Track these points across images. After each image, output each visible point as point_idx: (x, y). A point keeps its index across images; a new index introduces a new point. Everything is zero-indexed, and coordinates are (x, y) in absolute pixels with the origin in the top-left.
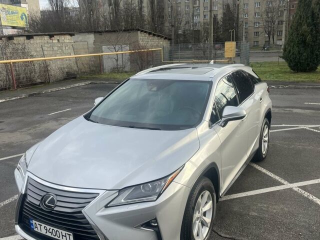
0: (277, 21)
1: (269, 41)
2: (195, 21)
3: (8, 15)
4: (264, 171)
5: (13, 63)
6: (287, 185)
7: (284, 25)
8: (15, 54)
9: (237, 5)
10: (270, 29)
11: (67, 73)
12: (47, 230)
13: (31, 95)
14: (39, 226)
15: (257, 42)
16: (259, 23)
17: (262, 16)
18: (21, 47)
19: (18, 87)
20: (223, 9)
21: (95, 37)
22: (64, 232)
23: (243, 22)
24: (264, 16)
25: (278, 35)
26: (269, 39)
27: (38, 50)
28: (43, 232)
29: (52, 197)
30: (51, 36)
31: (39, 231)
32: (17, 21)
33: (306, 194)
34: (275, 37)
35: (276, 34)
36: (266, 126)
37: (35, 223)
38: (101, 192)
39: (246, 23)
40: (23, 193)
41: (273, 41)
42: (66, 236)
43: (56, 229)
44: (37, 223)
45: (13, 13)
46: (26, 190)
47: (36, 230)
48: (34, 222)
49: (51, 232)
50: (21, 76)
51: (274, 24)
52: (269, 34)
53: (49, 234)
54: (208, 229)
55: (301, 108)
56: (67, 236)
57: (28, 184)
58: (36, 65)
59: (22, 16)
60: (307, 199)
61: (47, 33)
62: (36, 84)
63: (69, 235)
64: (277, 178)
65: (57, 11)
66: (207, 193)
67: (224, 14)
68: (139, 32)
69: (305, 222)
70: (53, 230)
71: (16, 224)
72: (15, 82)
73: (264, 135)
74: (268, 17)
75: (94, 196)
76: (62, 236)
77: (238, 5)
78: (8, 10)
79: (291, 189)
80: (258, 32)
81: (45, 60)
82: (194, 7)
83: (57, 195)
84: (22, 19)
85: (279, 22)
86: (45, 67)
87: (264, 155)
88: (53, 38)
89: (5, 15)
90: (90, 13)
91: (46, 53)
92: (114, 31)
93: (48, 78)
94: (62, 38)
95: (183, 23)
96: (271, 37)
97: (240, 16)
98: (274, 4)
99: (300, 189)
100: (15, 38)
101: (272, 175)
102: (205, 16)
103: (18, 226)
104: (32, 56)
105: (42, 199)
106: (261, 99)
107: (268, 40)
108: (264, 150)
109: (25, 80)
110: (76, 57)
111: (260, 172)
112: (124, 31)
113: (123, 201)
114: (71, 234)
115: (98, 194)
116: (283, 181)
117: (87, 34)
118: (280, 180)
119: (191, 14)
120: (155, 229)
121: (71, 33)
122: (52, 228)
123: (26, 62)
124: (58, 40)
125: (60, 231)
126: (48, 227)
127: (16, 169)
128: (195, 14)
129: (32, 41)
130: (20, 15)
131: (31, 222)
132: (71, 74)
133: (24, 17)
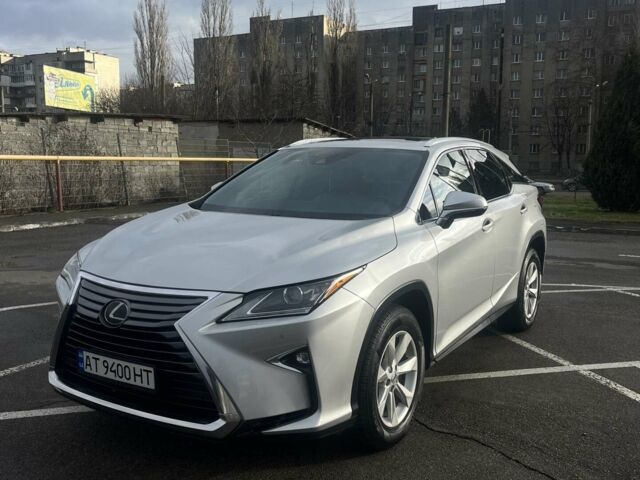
0: (575, 125)
1: (560, 163)
2: (414, 118)
3: (60, 88)
4: (527, 345)
5: (61, 161)
6: (568, 367)
7: (589, 133)
8: (66, 147)
9: (497, 92)
10: (561, 140)
11: (162, 189)
12: (107, 367)
13: (90, 222)
14: (93, 362)
15: (538, 163)
16: (540, 127)
17: (546, 113)
18: (78, 135)
19: (66, 207)
20: (472, 99)
21: (220, 131)
22: (138, 368)
23: (508, 123)
24: (551, 114)
25: (577, 153)
26: (560, 158)
27: (110, 143)
28: (101, 372)
29: (121, 304)
30: (137, 120)
31: (94, 372)
32: (75, 100)
33: (604, 381)
34: (572, 156)
35: (574, 149)
36: (533, 264)
37: (88, 357)
38: (211, 295)
39: (515, 127)
40: (71, 303)
41: (568, 162)
42: (141, 376)
43: (124, 364)
44: (91, 355)
45: (67, 84)
46: (76, 299)
47: (88, 370)
48: (86, 354)
49: (114, 371)
50: (75, 189)
51: (570, 131)
52: (560, 150)
53: (111, 376)
54: (407, 409)
55: (611, 262)
56: (144, 374)
57: (81, 289)
58: (104, 171)
59: (86, 90)
60: (606, 388)
61: (129, 114)
62: (101, 206)
63: (148, 371)
64: (551, 356)
65: (152, 86)
66: (408, 339)
67: (473, 107)
68: (305, 125)
69: (597, 419)
70: (119, 365)
71: (51, 369)
72: (61, 198)
73: (530, 283)
74: (558, 117)
75: (197, 301)
76: (135, 375)
77: (500, 92)
78: (59, 77)
79: (576, 373)
80: (539, 146)
81: (122, 162)
82: (413, 93)
83: (131, 301)
84: (85, 96)
85: (579, 127)
86: (122, 175)
87: (529, 319)
88: (141, 124)
89: (53, 87)
90: (214, 93)
91: (124, 150)
92: (259, 121)
93: (124, 195)
94: (157, 125)
95: (393, 121)
96: (564, 156)
97: (503, 113)
98: (570, 93)
99: (593, 374)
100: (69, 120)
101: (542, 352)
102: (434, 110)
103: (54, 372)
104: (97, 154)
105: (104, 309)
106: (523, 208)
107: (557, 159)
108: (529, 312)
109: (80, 197)
110: (181, 162)
111: (520, 346)
112: (278, 121)
113: (249, 313)
114: (151, 369)
115: (206, 298)
116: (561, 361)
117: (204, 124)
118: (555, 359)
119: (408, 104)
120: (305, 370)
121: (175, 116)
122: (117, 362)
123: (85, 162)
124: (150, 129)
125: (131, 366)
126: (110, 361)
127: (60, 277)
128: (416, 104)
129: (100, 125)
130: (81, 89)
131: (80, 356)
132: (169, 193)
133: (89, 92)
